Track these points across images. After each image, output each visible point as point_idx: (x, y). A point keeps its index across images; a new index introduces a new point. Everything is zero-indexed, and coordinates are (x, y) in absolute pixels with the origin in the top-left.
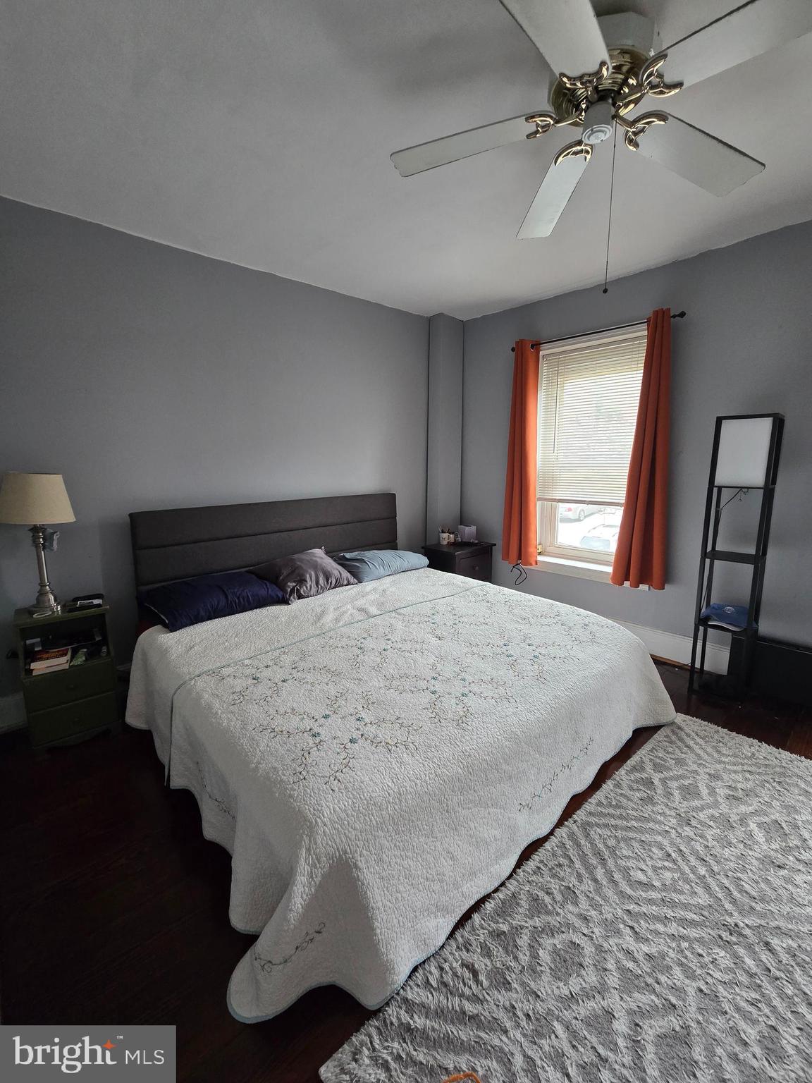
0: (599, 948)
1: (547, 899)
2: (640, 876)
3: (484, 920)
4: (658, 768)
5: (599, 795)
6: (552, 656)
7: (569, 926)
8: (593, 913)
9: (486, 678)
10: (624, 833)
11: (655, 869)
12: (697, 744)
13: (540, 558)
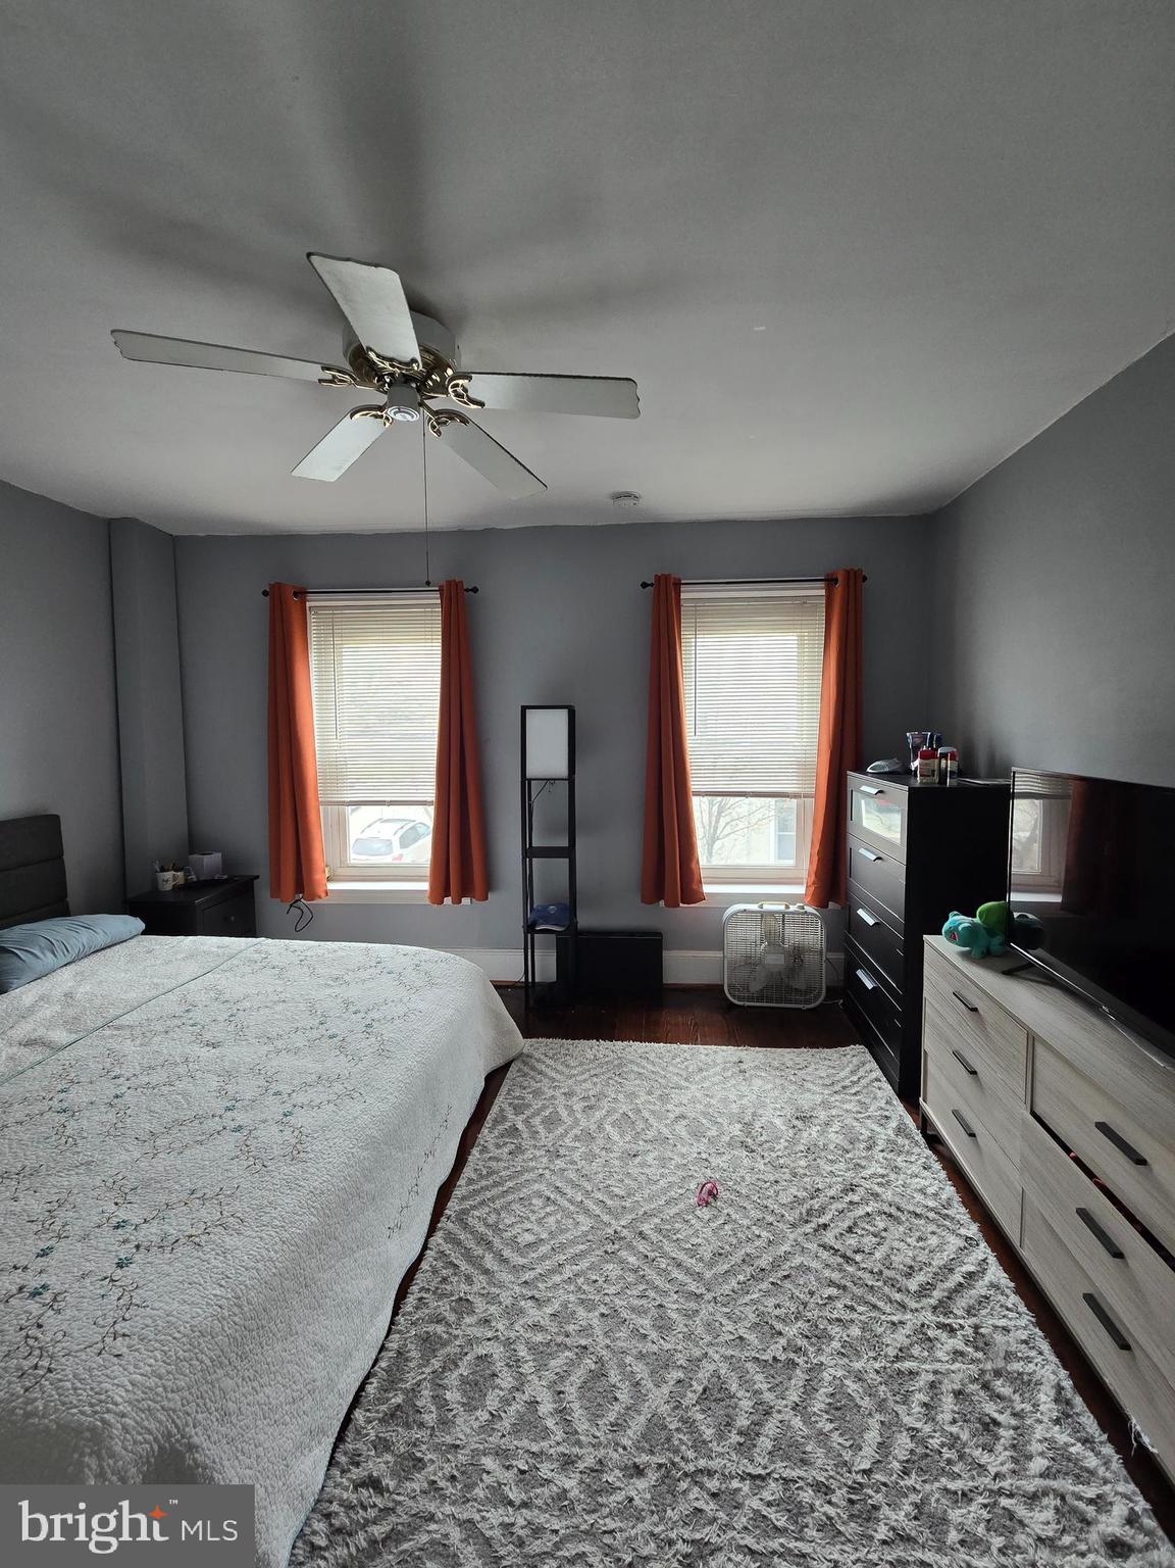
0: (508, 1343)
1: (440, 1329)
2: (529, 1238)
3: (369, 1410)
4: (518, 1110)
5: (468, 1172)
6: (389, 1018)
7: (470, 1342)
8: (493, 1309)
9: (310, 1079)
10: (502, 1200)
11: (540, 1221)
12: (547, 1066)
13: (331, 886)
